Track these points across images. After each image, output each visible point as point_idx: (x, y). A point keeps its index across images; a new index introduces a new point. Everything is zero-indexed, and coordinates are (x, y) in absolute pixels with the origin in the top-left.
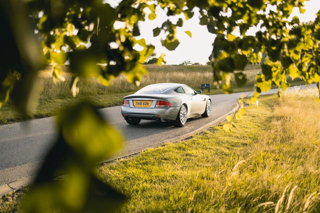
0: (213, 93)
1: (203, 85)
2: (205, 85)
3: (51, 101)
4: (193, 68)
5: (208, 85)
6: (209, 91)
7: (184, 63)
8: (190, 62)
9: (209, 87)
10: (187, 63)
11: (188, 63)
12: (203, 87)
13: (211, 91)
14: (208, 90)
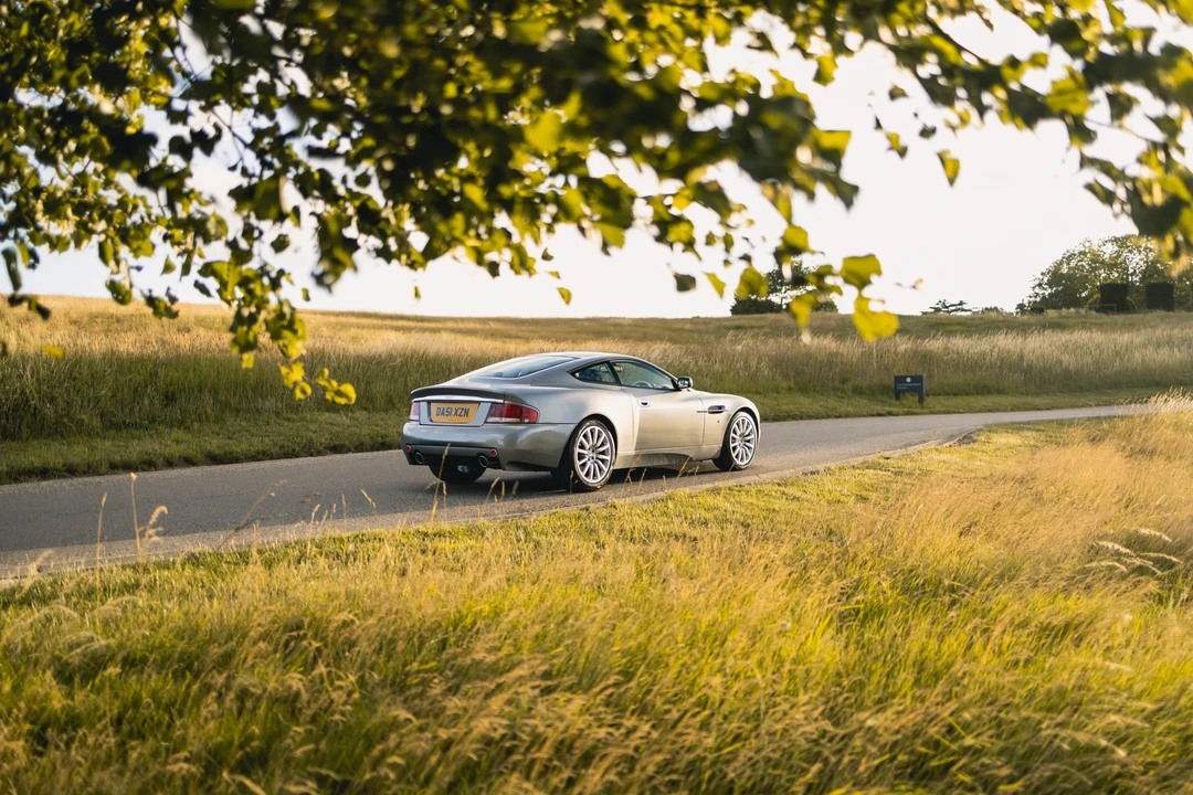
0: (938, 408)
1: (900, 379)
2: (909, 380)
3: (292, 416)
4: (950, 324)
5: (917, 379)
6: (921, 401)
7: (937, 310)
8: (964, 307)
9: (922, 386)
10: (951, 308)
11: (954, 308)
12: (900, 387)
13: (930, 400)
14: (916, 398)
